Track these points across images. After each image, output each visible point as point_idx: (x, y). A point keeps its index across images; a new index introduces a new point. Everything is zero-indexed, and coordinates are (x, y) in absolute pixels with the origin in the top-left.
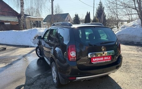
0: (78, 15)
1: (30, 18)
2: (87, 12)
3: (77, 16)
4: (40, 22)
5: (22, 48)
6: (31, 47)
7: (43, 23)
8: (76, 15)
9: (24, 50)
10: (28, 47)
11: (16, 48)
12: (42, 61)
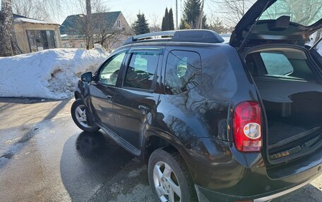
0: (143, 15)
1: (24, 22)
2: (167, 10)
3: (141, 19)
4: (52, 32)
5: (22, 105)
6: (47, 100)
7: (59, 36)
8: (139, 16)
9: (30, 111)
10: (37, 100)
11: (5, 106)
12: (90, 139)
